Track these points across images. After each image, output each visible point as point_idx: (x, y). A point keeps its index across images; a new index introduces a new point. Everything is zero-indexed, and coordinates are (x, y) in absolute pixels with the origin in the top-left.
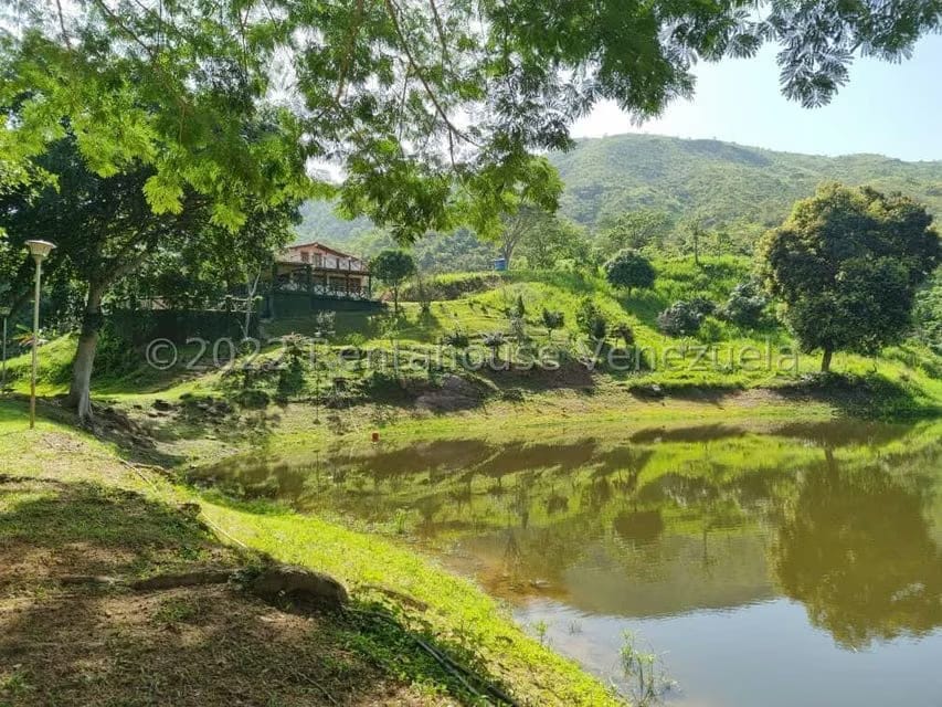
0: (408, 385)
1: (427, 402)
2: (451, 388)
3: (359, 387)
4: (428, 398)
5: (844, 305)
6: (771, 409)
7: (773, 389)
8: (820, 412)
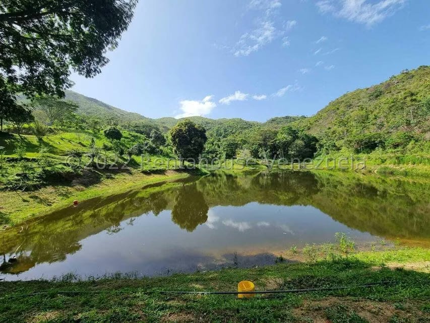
0: (66, 176)
1: (78, 182)
2: (85, 175)
3: (37, 178)
4: (78, 181)
5: (194, 149)
6: (176, 175)
7: (174, 170)
8: (185, 175)
